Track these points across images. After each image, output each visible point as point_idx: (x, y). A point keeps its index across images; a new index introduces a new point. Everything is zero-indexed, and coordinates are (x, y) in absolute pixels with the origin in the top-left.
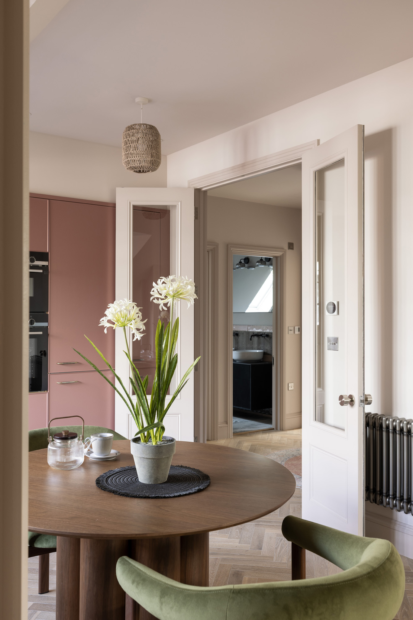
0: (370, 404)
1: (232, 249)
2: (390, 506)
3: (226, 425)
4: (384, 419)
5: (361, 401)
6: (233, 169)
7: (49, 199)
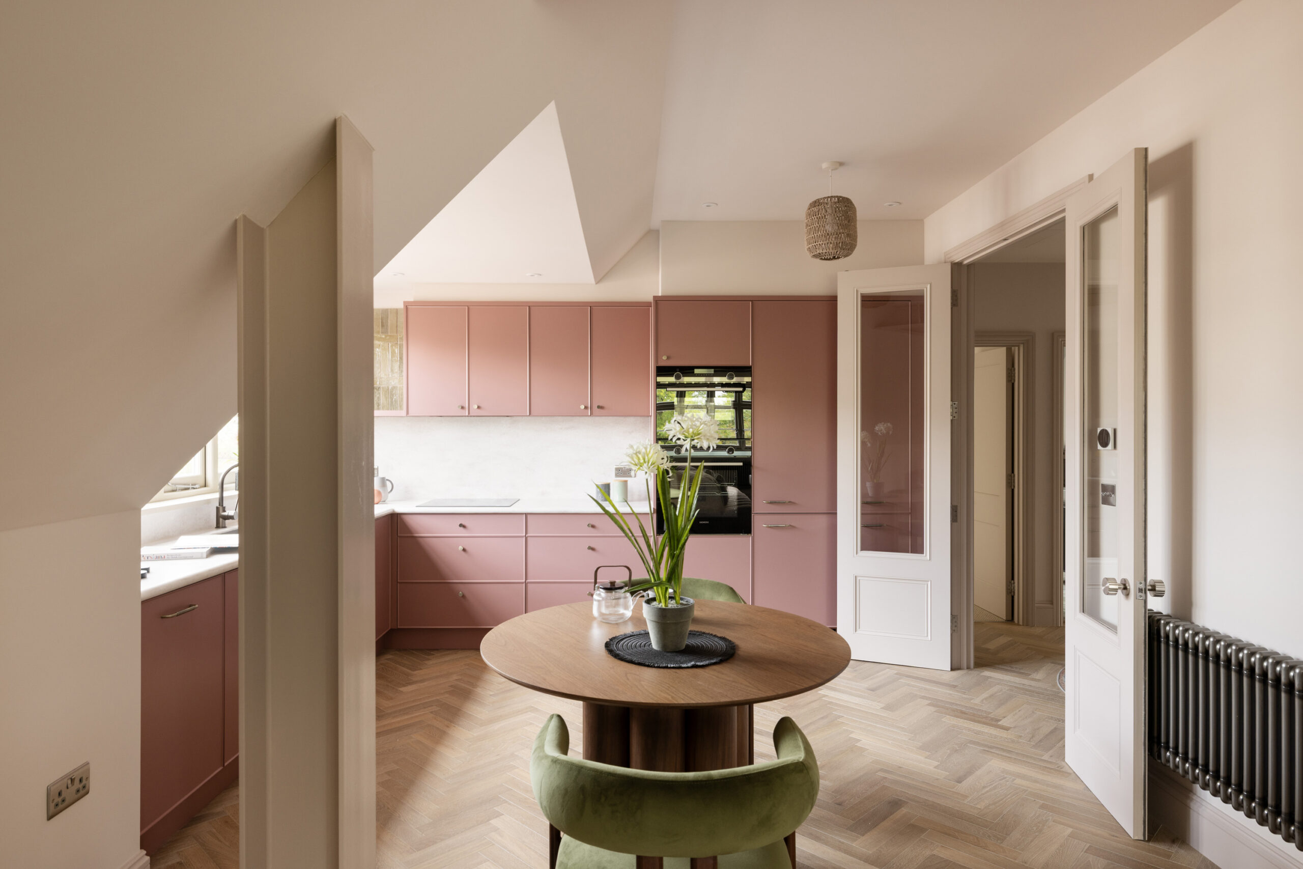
0: (1162, 596)
1: (1060, 340)
2: (1161, 760)
3: (1050, 606)
4: (1162, 622)
5: (1140, 590)
6: (992, 230)
7: (752, 301)
